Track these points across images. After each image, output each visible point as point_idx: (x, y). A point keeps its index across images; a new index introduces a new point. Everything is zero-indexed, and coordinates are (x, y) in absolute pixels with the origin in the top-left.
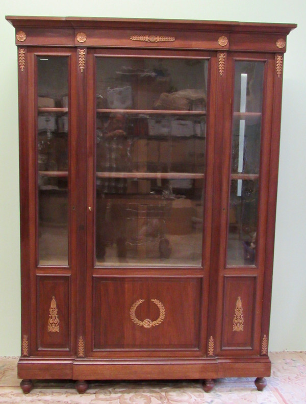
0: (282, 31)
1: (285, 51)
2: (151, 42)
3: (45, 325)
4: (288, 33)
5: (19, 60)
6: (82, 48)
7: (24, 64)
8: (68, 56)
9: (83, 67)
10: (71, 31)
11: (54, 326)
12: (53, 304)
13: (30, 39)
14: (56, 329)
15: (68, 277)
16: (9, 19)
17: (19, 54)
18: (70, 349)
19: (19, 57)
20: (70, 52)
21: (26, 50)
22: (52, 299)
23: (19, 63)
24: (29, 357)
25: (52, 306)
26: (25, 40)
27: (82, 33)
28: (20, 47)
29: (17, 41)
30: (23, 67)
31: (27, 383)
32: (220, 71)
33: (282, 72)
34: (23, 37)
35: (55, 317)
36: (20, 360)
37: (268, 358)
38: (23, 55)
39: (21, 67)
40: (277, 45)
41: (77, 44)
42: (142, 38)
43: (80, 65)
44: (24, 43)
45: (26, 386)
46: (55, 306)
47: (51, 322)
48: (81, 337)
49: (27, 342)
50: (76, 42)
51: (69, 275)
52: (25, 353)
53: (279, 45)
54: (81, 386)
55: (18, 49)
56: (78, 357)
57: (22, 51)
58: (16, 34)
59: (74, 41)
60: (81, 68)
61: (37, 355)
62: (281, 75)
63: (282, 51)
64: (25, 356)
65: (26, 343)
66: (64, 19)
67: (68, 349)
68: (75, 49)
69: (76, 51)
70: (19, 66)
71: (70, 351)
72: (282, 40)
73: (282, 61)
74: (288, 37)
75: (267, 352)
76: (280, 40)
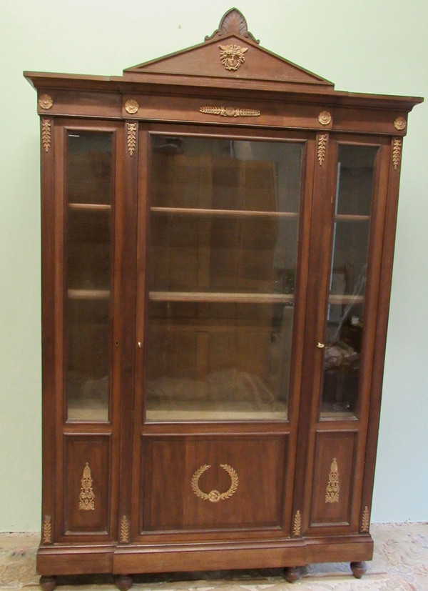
0: (400, 107)
1: (405, 134)
2: (228, 116)
3: (75, 501)
4: (411, 110)
5: (42, 136)
6: (132, 121)
7: (49, 141)
8: (111, 133)
9: (133, 149)
10: (116, 97)
11: (87, 502)
12: (87, 473)
13: (56, 106)
14: (90, 506)
15: (108, 436)
16: (28, 75)
17: (42, 127)
18: (109, 532)
19: (42, 131)
20: (115, 126)
21: (53, 121)
22: (85, 466)
23: (42, 140)
24: (52, 544)
25: (85, 476)
26: (51, 108)
27: (132, 101)
28: (43, 117)
29: (39, 108)
30: (49, 145)
31: (49, 580)
32: (320, 159)
33: (400, 162)
34: (48, 103)
35: (89, 490)
36: (40, 550)
37: (370, 537)
38: (49, 129)
39: (45, 145)
40: (396, 126)
41: (125, 116)
42: (216, 110)
43: (129, 145)
44: (49, 111)
45: (48, 584)
46: (89, 476)
47: (83, 497)
48: (125, 517)
49: (50, 525)
50: (124, 113)
51: (110, 434)
52: (47, 540)
53: (398, 125)
54: (124, 581)
55: (41, 119)
56: (120, 544)
57: (47, 123)
58: (39, 97)
59: (121, 111)
60: (130, 149)
61: (64, 541)
62: (399, 166)
63: (400, 135)
65: (48, 527)
66: (108, 80)
67: (106, 533)
68: (122, 122)
69: (124, 125)
70: (42, 144)
71: (109, 535)
72: (402, 118)
73: (401, 147)
74: (410, 114)
75: (368, 529)
76: (400, 118)
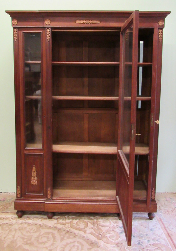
0: (162, 16)
1: (164, 27)
2: (86, 24)
3: (29, 181)
4: (166, 17)
5: (14, 35)
6: (48, 28)
7: (16, 37)
8: (41, 33)
9: (49, 39)
10: (42, 19)
11: (34, 181)
12: (34, 169)
13: (19, 23)
14: (36, 183)
15: (42, 154)
16: (7, 12)
17: (14, 32)
18: (43, 194)
19: (14, 33)
20: (42, 30)
21: (18, 29)
22: (33, 167)
23: (14, 37)
24: (21, 198)
25: (33, 170)
26: (17, 24)
27: (48, 20)
28: (14, 28)
29: (13, 25)
30: (16, 39)
31: (20, 212)
33: (162, 39)
34: (16, 22)
35: (35, 176)
36: (16, 200)
37: (155, 202)
38: (16, 32)
39: (15, 39)
40: (159, 24)
41: (45, 26)
42: (82, 21)
43: (47, 37)
44: (15, 26)
45: (19, 214)
46: (35, 171)
47: (33, 179)
48: (49, 188)
49: (19, 190)
50: (45, 24)
51: (43, 154)
52: (19, 196)
53: (160, 23)
54: (50, 215)
55: (13, 29)
56: (47, 199)
57: (16, 30)
58: (12, 20)
59: (44, 24)
60: (48, 39)
61: (25, 197)
62: (162, 41)
63: (162, 28)
64: (19, 198)
65: (19, 191)
66: (38, 12)
67: (42, 194)
68: (44, 28)
69: (45, 30)
70: (14, 38)
71: (43, 195)
72: (162, 21)
73: (162, 33)
74: (166, 19)
75: (155, 198)
76: (161, 21)
